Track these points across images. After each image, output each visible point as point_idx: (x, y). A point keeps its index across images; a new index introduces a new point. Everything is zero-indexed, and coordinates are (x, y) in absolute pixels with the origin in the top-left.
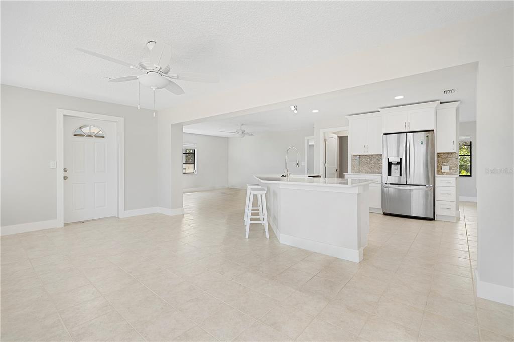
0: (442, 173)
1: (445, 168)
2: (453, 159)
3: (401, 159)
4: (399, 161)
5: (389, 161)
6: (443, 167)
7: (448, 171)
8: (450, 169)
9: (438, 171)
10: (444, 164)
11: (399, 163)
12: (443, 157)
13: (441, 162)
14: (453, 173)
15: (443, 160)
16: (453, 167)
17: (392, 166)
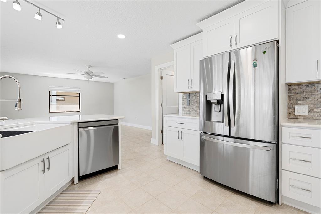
0: (296, 117)
1: (302, 110)
2: (316, 93)
3: (222, 95)
4: (220, 99)
5: (208, 99)
6: (296, 107)
7: (307, 113)
8: (310, 111)
9: (289, 114)
10: (299, 102)
11: (220, 102)
12: (297, 91)
13: (295, 100)
14: (316, 117)
15: (298, 96)
16: (316, 108)
17: (213, 106)
